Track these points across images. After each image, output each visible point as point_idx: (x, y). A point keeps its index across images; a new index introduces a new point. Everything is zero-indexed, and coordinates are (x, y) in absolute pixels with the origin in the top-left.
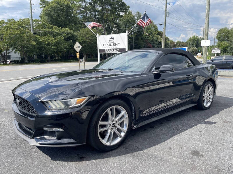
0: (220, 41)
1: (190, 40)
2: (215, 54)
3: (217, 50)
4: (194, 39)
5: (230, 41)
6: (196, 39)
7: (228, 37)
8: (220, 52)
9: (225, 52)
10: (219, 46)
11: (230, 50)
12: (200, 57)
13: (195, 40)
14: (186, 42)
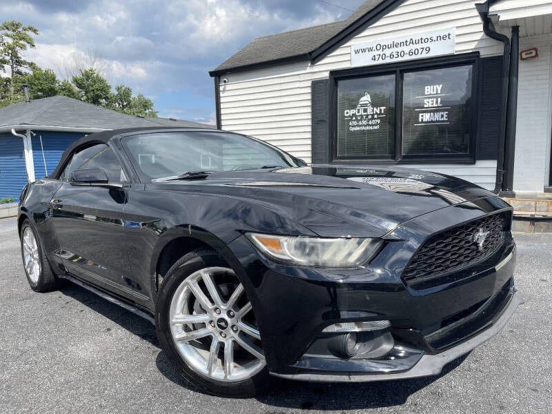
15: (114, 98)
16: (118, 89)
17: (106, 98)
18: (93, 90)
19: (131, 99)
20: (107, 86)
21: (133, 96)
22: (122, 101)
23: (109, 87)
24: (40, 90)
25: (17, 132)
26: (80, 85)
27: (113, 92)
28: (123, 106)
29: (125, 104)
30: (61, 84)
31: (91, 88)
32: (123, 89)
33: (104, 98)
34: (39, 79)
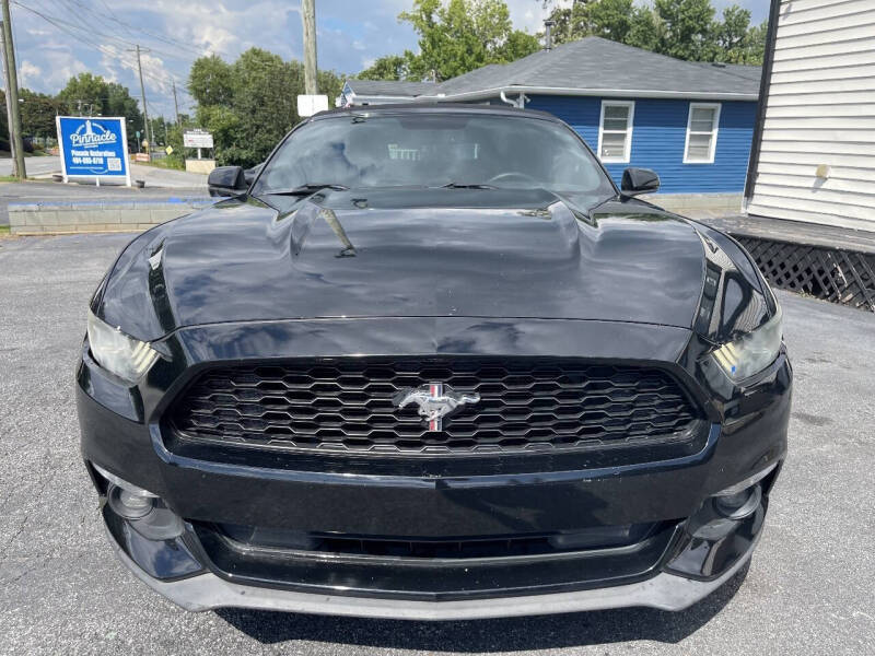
0: (204, 103)
1: (74, 87)
2: (195, 150)
3: (199, 136)
4: (91, 88)
5: (240, 107)
6: (98, 90)
7: (229, 93)
8: (212, 146)
9: (230, 145)
10: (204, 123)
11: (242, 138)
12: (145, 160)
13: (93, 92)
14: (60, 97)
15: (717, 32)
16: (728, 14)
17: (704, 32)
18: (683, 20)
19: (748, 31)
20: (708, 10)
21: (750, 26)
22: (730, 36)
23: (711, 12)
24: (608, 26)
25: (507, 97)
26: (665, 12)
27: (718, 19)
28: (731, 43)
29: (735, 40)
30: (637, 13)
31: (681, 16)
32: (736, 13)
33: (700, 32)
34: (607, 8)
